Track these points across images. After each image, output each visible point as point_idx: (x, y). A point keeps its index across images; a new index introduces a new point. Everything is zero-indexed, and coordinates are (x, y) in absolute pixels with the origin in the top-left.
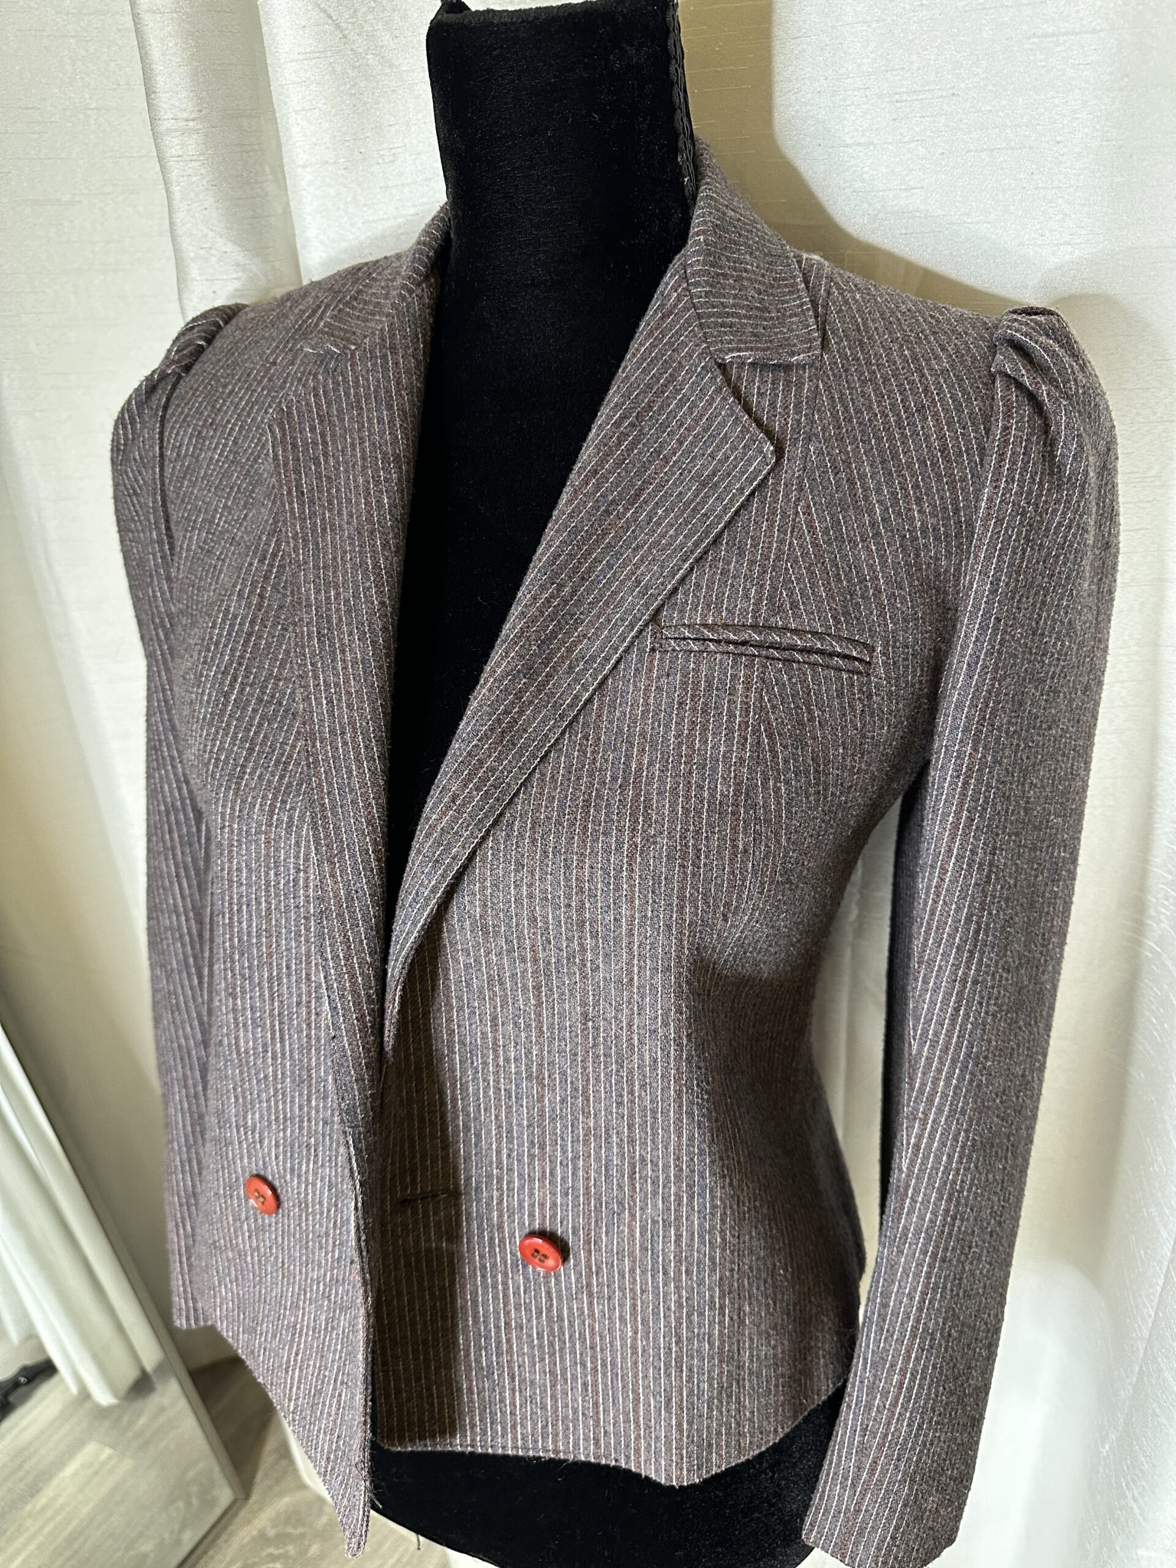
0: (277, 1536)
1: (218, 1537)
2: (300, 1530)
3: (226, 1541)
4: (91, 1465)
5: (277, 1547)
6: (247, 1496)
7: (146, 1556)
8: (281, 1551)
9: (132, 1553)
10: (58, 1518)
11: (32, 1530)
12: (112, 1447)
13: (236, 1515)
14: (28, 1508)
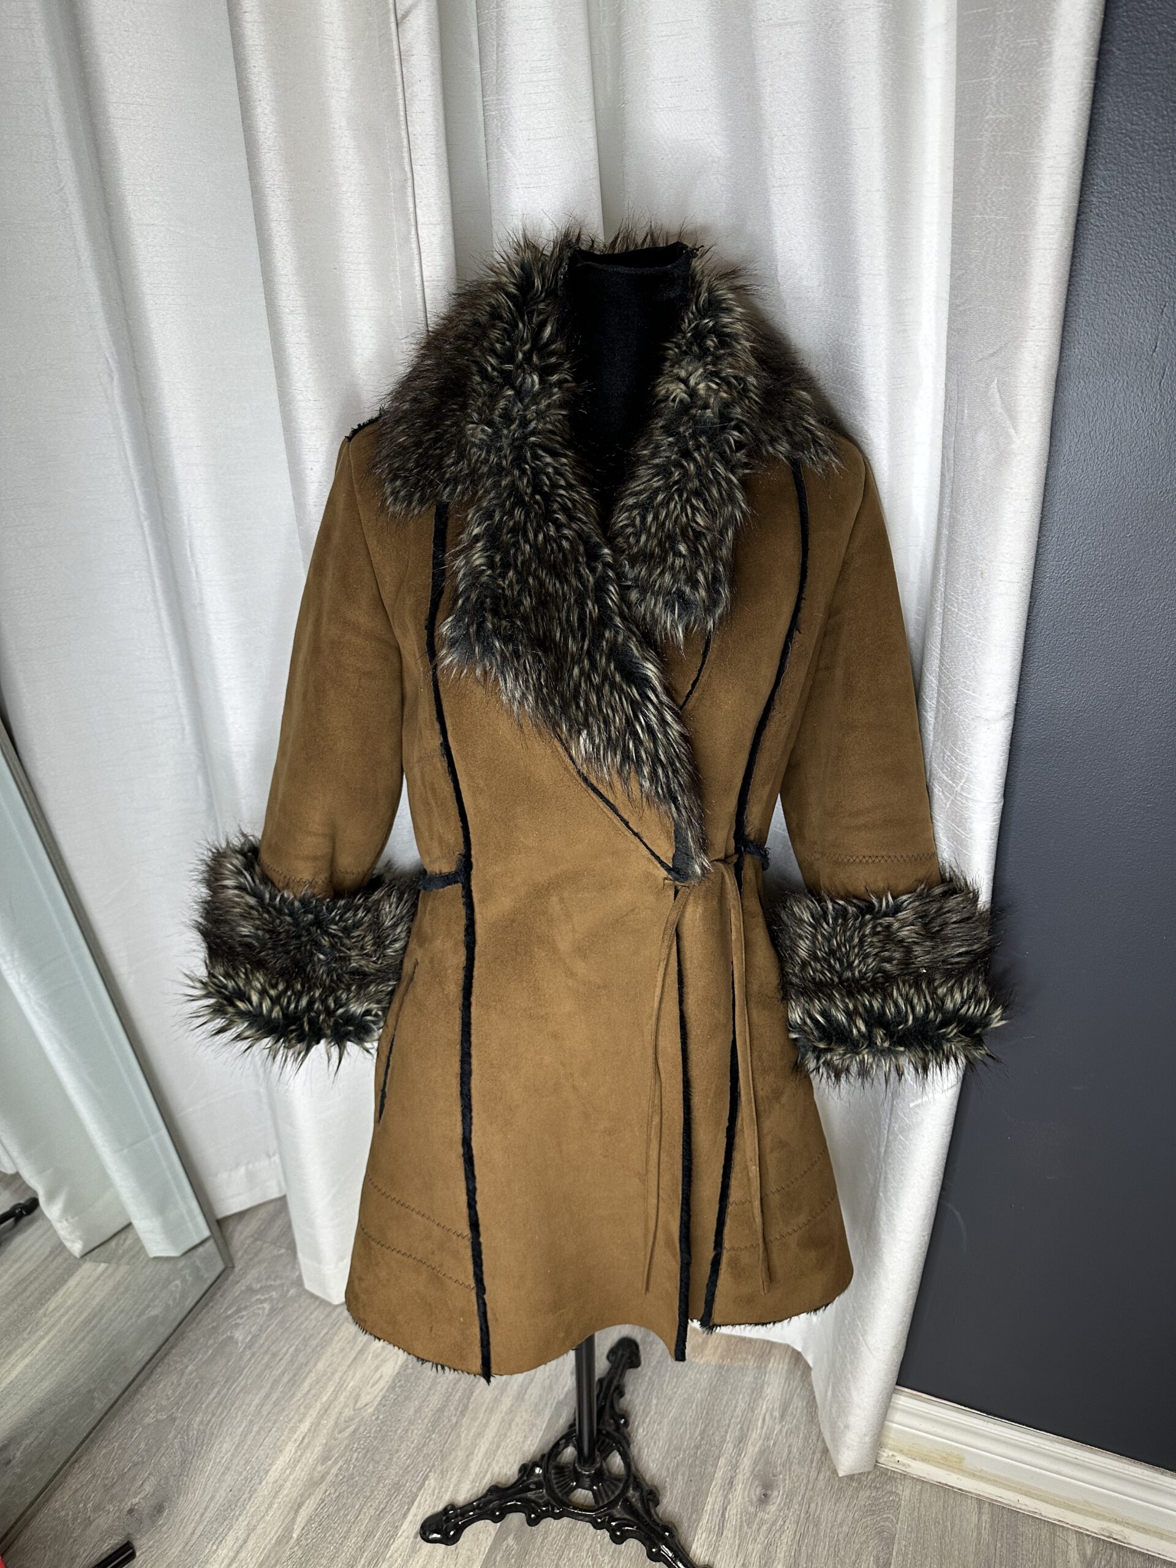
0: (261, 1287)
1: (214, 1294)
2: (278, 1282)
3: (221, 1296)
4: (89, 1277)
5: (263, 1294)
6: (233, 1267)
7: (157, 1316)
8: (267, 1296)
9: (144, 1318)
10: (71, 1312)
11: (50, 1323)
12: (108, 1261)
13: (227, 1279)
14: (41, 1311)
